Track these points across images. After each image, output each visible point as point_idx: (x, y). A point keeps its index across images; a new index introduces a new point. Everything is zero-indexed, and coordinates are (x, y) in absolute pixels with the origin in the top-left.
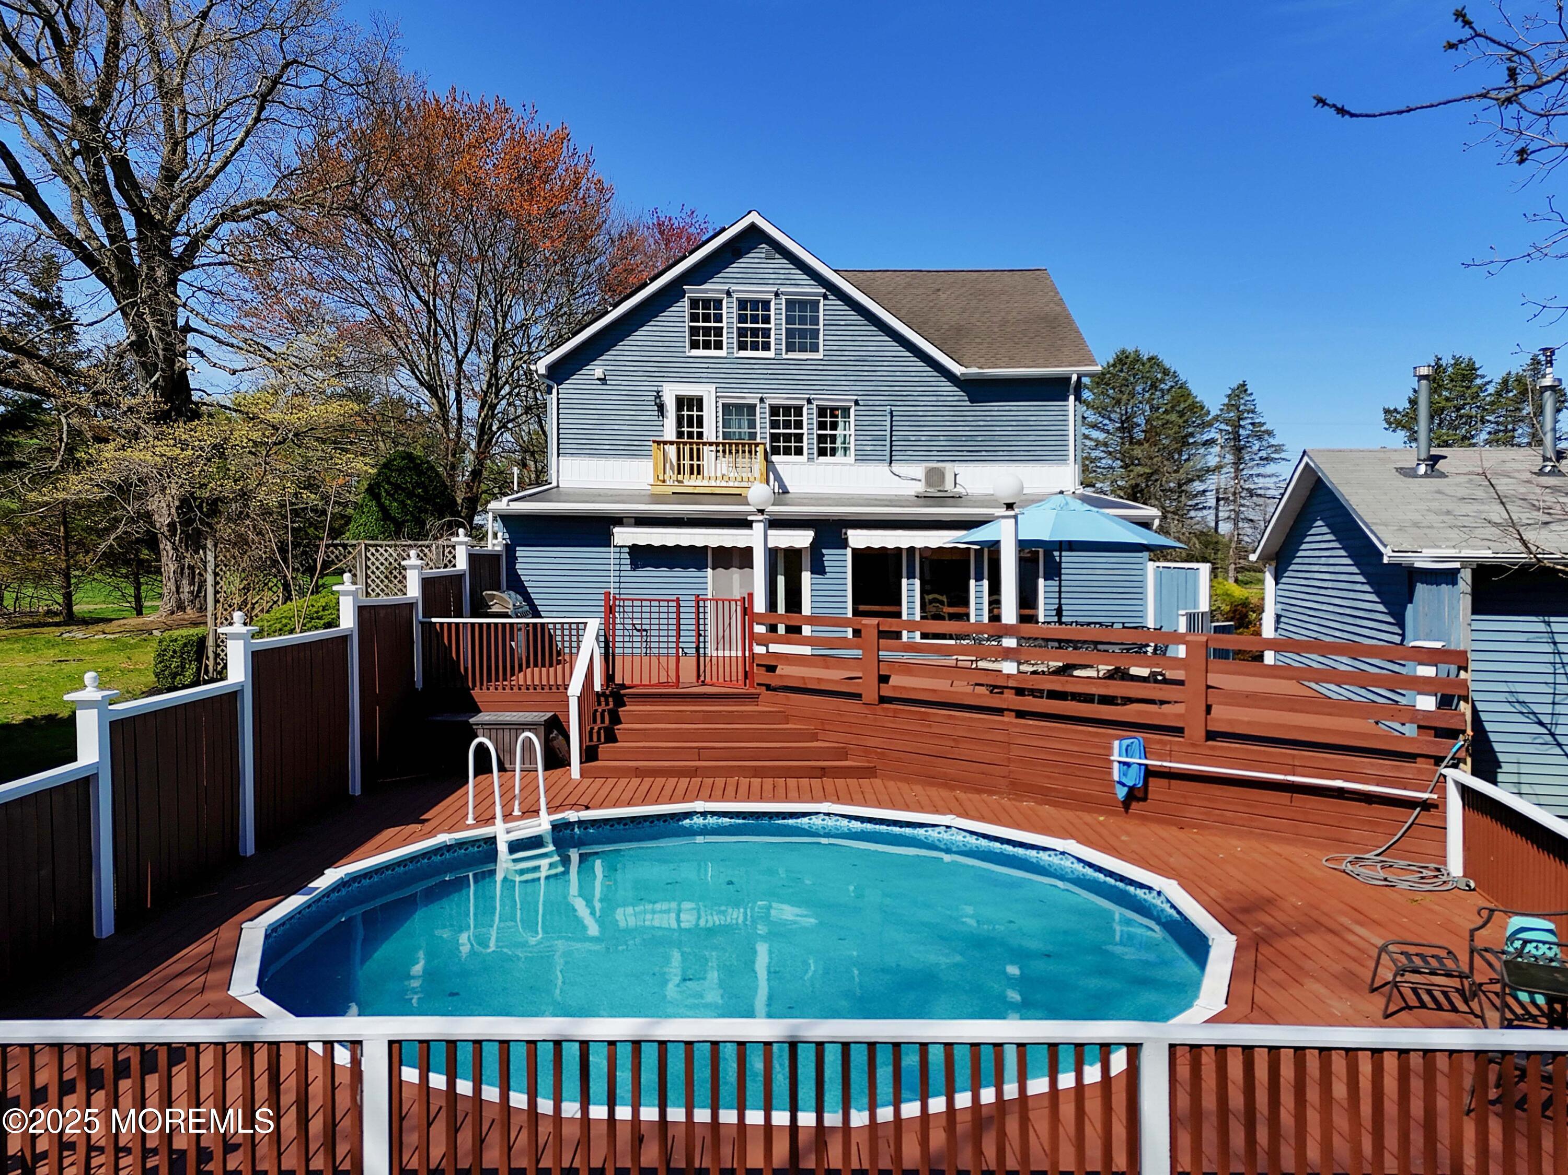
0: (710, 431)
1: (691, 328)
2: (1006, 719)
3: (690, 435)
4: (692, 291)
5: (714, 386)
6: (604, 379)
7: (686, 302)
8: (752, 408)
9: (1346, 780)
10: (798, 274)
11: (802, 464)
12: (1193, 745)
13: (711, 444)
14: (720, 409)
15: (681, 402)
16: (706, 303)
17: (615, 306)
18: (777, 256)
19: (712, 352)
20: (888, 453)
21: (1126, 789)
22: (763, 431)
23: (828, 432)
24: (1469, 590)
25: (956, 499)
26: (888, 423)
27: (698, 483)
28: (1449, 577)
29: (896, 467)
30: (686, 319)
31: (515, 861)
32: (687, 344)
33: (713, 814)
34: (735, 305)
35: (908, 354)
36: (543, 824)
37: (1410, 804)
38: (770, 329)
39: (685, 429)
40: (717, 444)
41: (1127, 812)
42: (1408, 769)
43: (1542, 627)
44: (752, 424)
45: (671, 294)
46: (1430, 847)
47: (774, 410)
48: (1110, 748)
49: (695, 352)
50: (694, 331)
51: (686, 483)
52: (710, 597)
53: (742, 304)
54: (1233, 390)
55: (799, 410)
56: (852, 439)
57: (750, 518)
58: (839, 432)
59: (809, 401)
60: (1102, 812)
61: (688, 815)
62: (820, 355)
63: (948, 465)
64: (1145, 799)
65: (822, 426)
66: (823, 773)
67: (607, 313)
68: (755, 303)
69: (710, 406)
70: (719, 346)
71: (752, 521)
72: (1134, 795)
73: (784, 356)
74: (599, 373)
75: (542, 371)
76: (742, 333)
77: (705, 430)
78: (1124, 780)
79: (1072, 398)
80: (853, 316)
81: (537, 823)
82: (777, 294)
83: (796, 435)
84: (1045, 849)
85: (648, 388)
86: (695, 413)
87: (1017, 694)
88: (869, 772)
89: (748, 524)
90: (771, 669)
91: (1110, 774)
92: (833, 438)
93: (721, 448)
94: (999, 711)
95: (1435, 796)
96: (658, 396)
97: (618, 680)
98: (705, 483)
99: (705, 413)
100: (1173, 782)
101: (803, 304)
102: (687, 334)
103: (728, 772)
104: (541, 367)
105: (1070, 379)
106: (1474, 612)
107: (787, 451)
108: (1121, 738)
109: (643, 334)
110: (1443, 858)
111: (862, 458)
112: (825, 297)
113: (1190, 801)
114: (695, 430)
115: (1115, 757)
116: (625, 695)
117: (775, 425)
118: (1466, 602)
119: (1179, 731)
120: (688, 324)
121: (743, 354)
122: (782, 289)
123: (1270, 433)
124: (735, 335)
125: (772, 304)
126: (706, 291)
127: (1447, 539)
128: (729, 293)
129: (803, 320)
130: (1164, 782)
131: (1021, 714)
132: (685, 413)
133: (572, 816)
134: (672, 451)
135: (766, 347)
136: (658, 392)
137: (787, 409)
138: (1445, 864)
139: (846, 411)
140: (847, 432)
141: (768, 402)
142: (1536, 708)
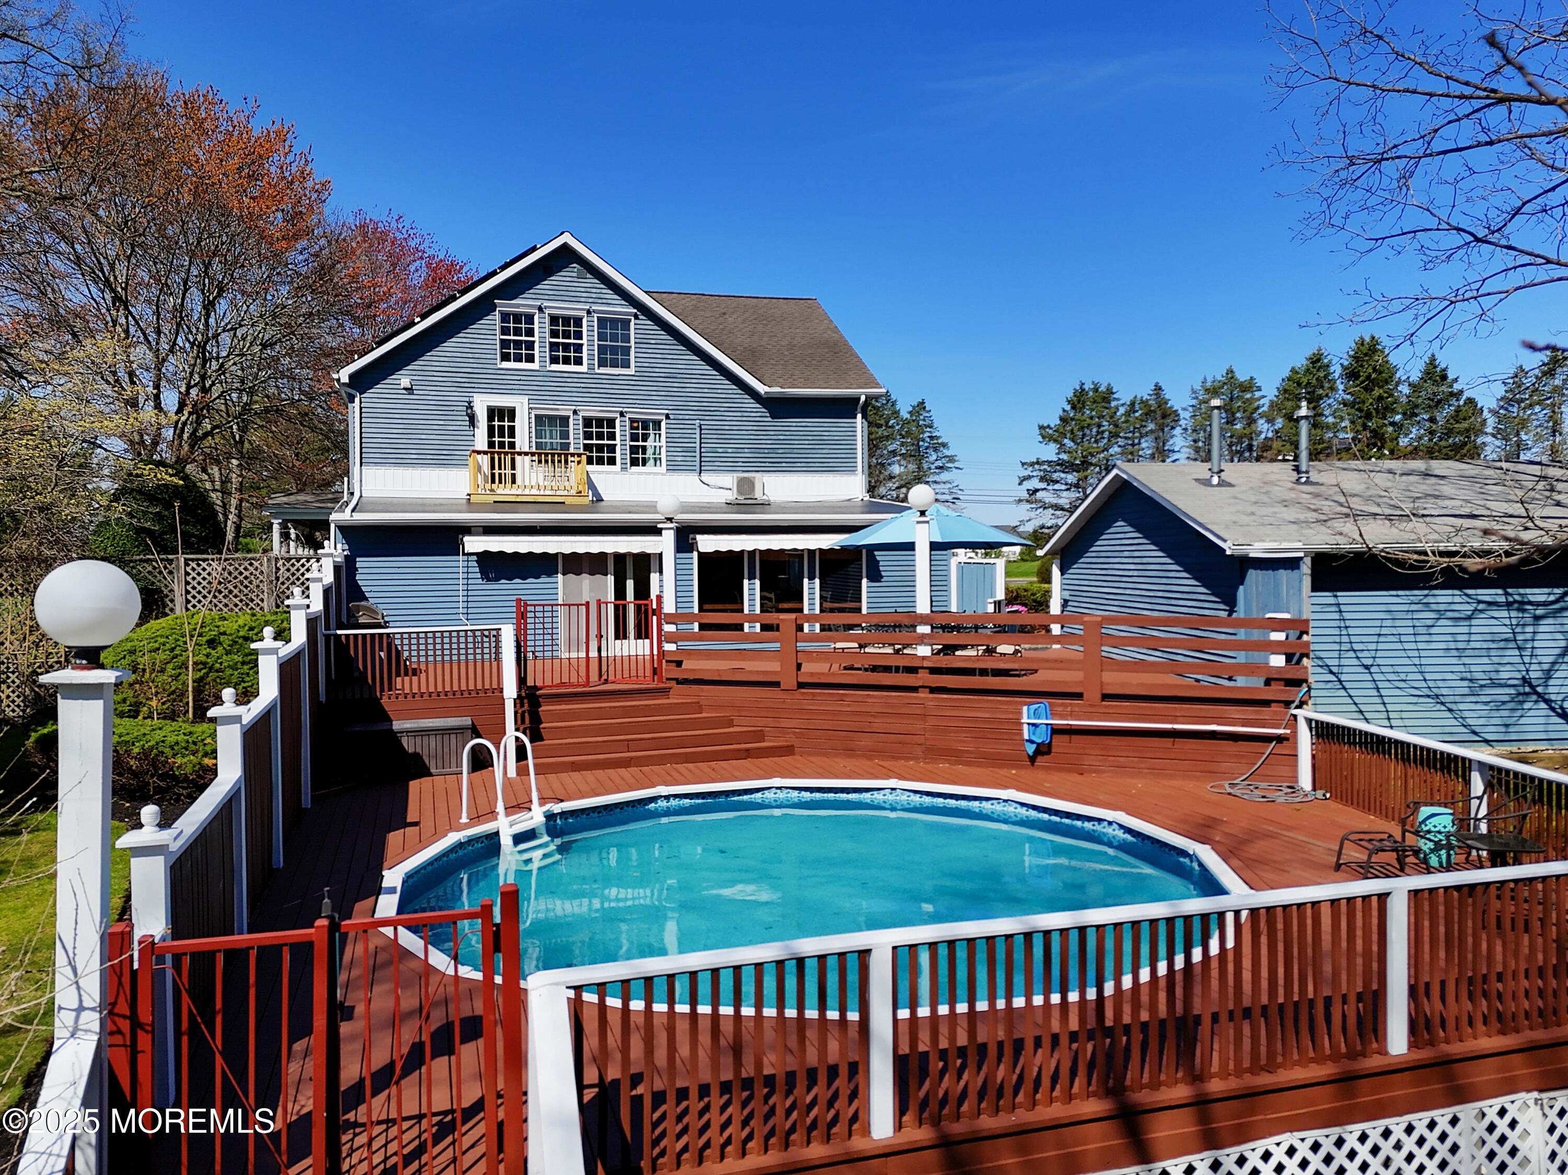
0: (523, 441)
1: (502, 341)
2: (921, 695)
3: (502, 445)
4: (503, 306)
5: (527, 398)
6: (411, 389)
7: (497, 316)
8: (565, 420)
9: (1219, 724)
10: (609, 294)
11: (616, 473)
12: (1091, 705)
13: (526, 454)
14: (533, 420)
15: (492, 413)
16: (517, 318)
17: (424, 317)
18: (589, 276)
19: (524, 365)
20: (698, 464)
21: (1034, 746)
22: (576, 439)
23: (640, 443)
24: (1309, 572)
25: (765, 506)
26: (698, 436)
27: (514, 492)
28: (1292, 564)
29: (705, 477)
30: (497, 332)
31: (520, 852)
32: (498, 357)
33: (676, 796)
34: (547, 320)
35: (715, 373)
36: (536, 817)
37: (1267, 739)
38: (582, 345)
39: (496, 439)
40: (533, 454)
41: (1033, 764)
42: (1265, 713)
43: (1332, 600)
44: (565, 435)
45: (482, 306)
46: (1284, 771)
47: (588, 422)
48: (1020, 713)
49: (506, 365)
50: (504, 344)
51: (499, 492)
52: (560, 602)
53: (554, 320)
54: (914, 407)
55: (611, 423)
56: (663, 450)
57: (659, 526)
58: (650, 443)
59: (622, 414)
60: (1014, 767)
61: (653, 799)
62: (631, 371)
63: (757, 476)
64: (1049, 752)
65: (634, 438)
66: (747, 754)
67: (413, 324)
68: (566, 320)
69: (522, 417)
70: (530, 359)
71: (661, 529)
72: (1043, 750)
73: (597, 371)
74: (405, 382)
75: (345, 379)
76: (554, 347)
77: (517, 440)
78: (1033, 738)
79: (859, 416)
80: (663, 336)
81: (529, 815)
82: (589, 312)
83: (608, 445)
84: (988, 799)
85: (458, 398)
86: (506, 424)
87: (931, 673)
88: (788, 750)
89: (656, 531)
90: (679, 664)
91: (1021, 734)
92: (644, 449)
93: (536, 458)
94: (914, 689)
95: (1288, 731)
96: (470, 406)
97: (530, 683)
98: (519, 492)
99: (517, 424)
100: (1073, 737)
101: (614, 322)
102: (498, 347)
103: (660, 761)
104: (344, 375)
105: (859, 399)
106: (1313, 590)
107: (600, 461)
108: (1029, 704)
109: (451, 345)
110: (1295, 778)
111: (673, 468)
112: (636, 317)
113: (1087, 751)
114: (507, 440)
115: (1025, 720)
116: (540, 696)
117: (588, 436)
118: (1307, 582)
119: (1079, 696)
120: (499, 337)
121: (555, 367)
122: (594, 307)
123: (944, 445)
124: (547, 350)
125: (584, 321)
126: (518, 306)
127: (1268, 535)
128: (540, 309)
129: (614, 338)
130: (1066, 738)
131: (933, 690)
132: (496, 423)
133: (557, 808)
134: (484, 460)
135: (579, 361)
136: (470, 403)
137: (600, 422)
138: (1297, 782)
139: (657, 424)
140: (657, 444)
141: (581, 414)
142: (1329, 662)
